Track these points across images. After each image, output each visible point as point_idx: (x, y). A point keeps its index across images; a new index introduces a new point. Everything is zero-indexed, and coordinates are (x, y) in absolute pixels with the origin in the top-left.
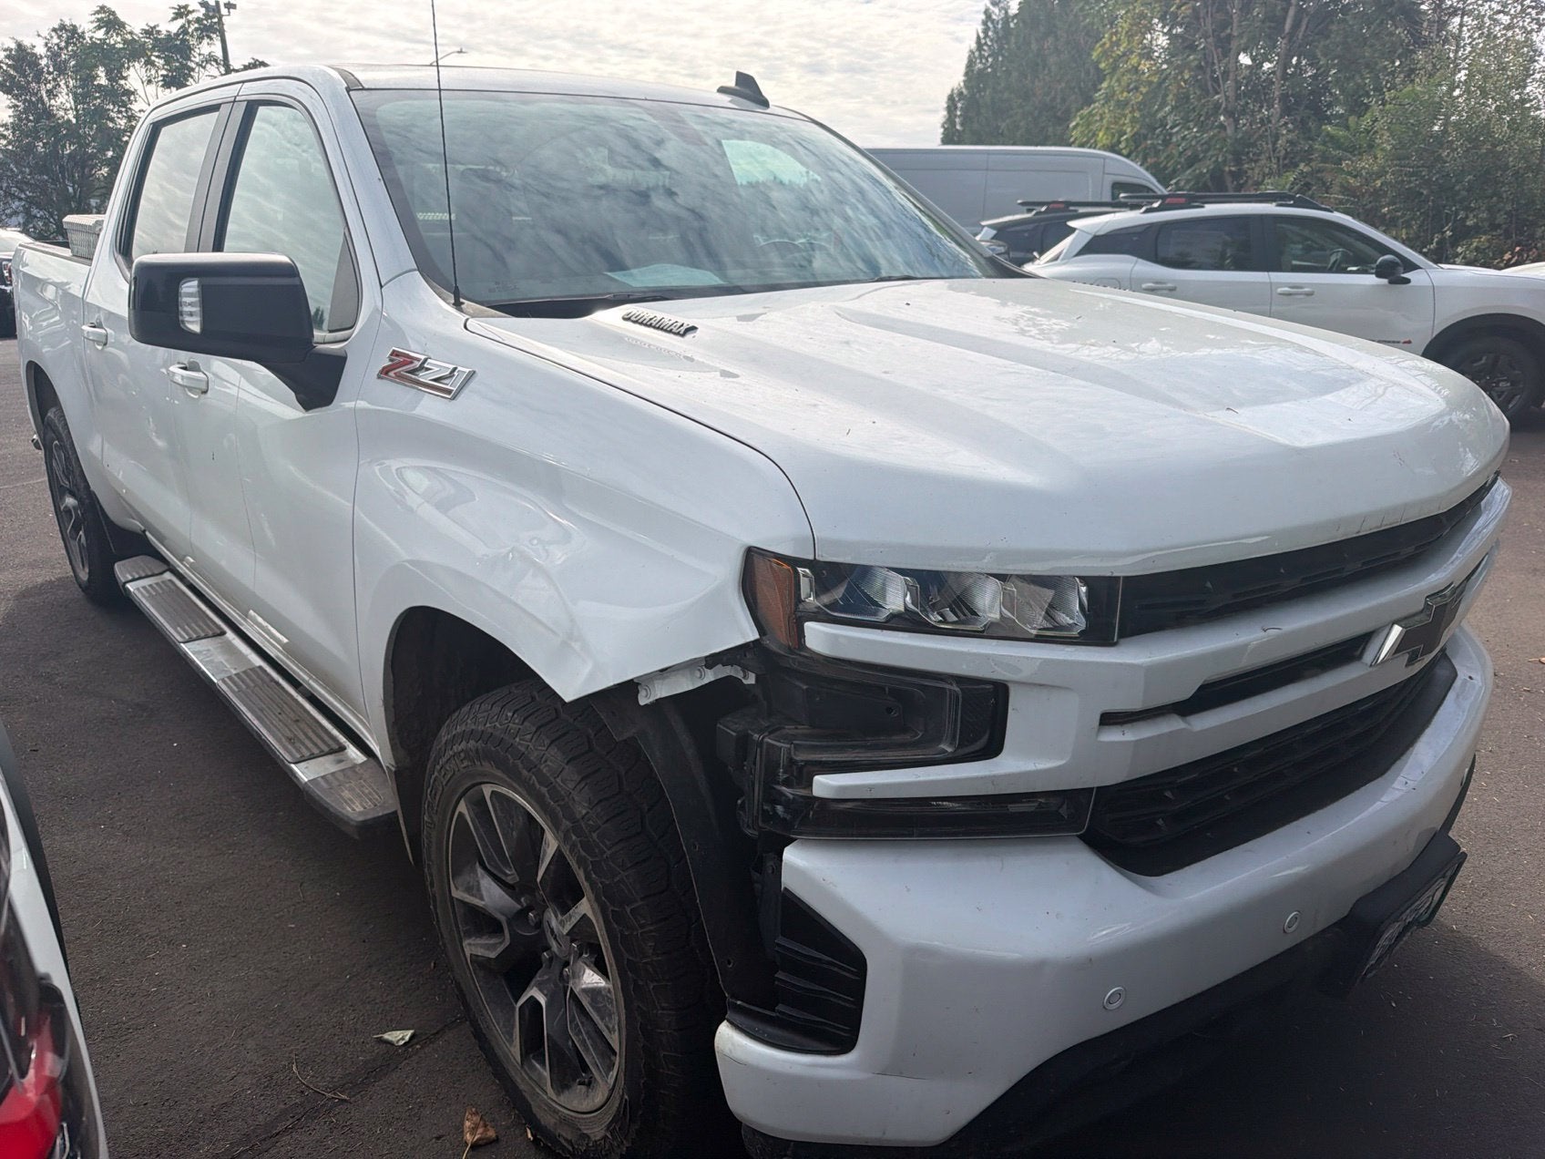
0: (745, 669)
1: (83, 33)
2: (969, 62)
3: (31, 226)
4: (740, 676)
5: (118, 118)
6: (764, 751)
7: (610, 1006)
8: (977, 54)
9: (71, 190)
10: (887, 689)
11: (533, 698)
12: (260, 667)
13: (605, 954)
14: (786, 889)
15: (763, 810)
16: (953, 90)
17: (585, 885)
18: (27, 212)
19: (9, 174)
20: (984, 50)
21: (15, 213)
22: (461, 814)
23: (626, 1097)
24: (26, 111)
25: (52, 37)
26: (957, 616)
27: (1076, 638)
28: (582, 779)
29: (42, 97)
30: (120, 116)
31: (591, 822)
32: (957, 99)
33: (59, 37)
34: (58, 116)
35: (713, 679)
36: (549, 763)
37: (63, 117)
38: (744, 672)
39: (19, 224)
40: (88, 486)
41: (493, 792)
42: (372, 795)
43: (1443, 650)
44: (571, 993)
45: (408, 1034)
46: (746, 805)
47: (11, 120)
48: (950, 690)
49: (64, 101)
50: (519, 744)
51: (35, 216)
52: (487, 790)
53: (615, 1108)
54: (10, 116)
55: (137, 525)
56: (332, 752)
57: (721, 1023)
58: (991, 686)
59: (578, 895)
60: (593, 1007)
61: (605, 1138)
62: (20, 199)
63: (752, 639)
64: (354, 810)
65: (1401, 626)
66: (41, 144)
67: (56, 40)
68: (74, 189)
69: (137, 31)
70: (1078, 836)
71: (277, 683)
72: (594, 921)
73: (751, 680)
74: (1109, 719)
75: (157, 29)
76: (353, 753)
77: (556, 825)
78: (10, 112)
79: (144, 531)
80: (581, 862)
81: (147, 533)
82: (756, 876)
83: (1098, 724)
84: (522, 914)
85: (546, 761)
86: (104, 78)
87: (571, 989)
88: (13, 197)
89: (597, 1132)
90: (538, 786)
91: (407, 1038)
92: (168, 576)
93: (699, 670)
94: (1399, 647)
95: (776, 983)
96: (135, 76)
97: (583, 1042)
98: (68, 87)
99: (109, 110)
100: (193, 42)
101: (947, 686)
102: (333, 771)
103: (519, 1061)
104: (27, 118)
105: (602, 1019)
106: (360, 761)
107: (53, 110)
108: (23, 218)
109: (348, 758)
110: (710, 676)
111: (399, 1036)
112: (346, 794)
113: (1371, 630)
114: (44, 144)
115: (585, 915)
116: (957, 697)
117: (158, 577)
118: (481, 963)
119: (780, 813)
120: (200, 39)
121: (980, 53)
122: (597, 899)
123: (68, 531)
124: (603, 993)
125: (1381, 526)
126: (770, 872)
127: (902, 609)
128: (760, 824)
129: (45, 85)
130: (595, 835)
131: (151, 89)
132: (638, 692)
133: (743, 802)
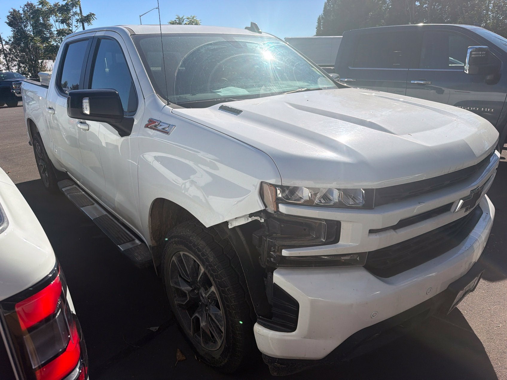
0: (261, 217)
1: (35, 6)
2: (325, 7)
3: (20, 69)
4: (259, 219)
5: (47, 34)
6: (267, 242)
7: (220, 318)
8: (327, 4)
9: (32, 57)
10: (304, 223)
11: (195, 226)
12: (106, 215)
13: (219, 302)
14: (274, 283)
15: (267, 260)
16: (320, 16)
17: (213, 282)
18: (19, 65)
19: (13, 53)
20: (330, 3)
21: (15, 65)
22: (173, 261)
23: (226, 346)
24: (17, 32)
25: (25, 8)
26: (325, 201)
27: (361, 207)
28: (211, 250)
29: (22, 27)
30: (48, 33)
31: (214, 263)
32: (321, 19)
33: (27, 8)
34: (28, 33)
35: (251, 221)
36: (201, 245)
37: (29, 34)
38: (261, 219)
39: (16, 69)
40: (48, 158)
41: (183, 254)
42: (144, 254)
43: (478, 205)
44: (208, 315)
45: (157, 328)
46: (262, 258)
47: (13, 35)
48: (323, 223)
49: (29, 28)
50: (192, 239)
51: (21, 66)
52: (181, 253)
53: (223, 349)
54: (12, 34)
55: (64, 170)
56: (130, 241)
57: (255, 323)
58: (336, 222)
59: (210, 285)
60: (215, 319)
61: (220, 358)
62: (16, 61)
63: (263, 209)
64: (138, 259)
65: (462, 200)
66: (22, 43)
67: (26, 9)
68: (33, 57)
69: (52, 5)
70: (363, 266)
71: (112, 220)
72: (216, 293)
73: (263, 221)
74: (371, 231)
75: (59, 4)
76: (137, 241)
77: (203, 264)
78: (12, 33)
79: (67, 172)
80: (212, 275)
81: (68, 173)
82: (265, 279)
83: (368, 233)
84: (193, 291)
85: (200, 245)
86: (42, 21)
87: (209, 313)
88: (14, 60)
89: (217, 356)
90: (198, 252)
91: (157, 329)
92: (74, 186)
93: (247, 218)
94: (463, 206)
95: (272, 311)
96: (52, 20)
97: (213, 330)
98: (30, 24)
99: (44, 31)
100: (70, 8)
101: (323, 222)
102: (131, 247)
103: (192, 335)
104: (18, 34)
105: (218, 322)
106: (139, 244)
107: (26, 32)
108: (18, 67)
109: (136, 243)
110: (250, 220)
111: (154, 329)
112: (136, 254)
113: (453, 201)
114: (23, 42)
115: (213, 291)
116: (325, 225)
117: (72, 186)
118: (180, 305)
119: (272, 261)
120: (73, 7)
121: (329, 3)
122: (217, 286)
123: (42, 172)
124: (219, 314)
125: (456, 170)
126: (270, 277)
127: (308, 199)
128: (266, 264)
129: (23, 23)
130: (215, 267)
131: (57, 23)
132: (228, 224)
133: (261, 258)
